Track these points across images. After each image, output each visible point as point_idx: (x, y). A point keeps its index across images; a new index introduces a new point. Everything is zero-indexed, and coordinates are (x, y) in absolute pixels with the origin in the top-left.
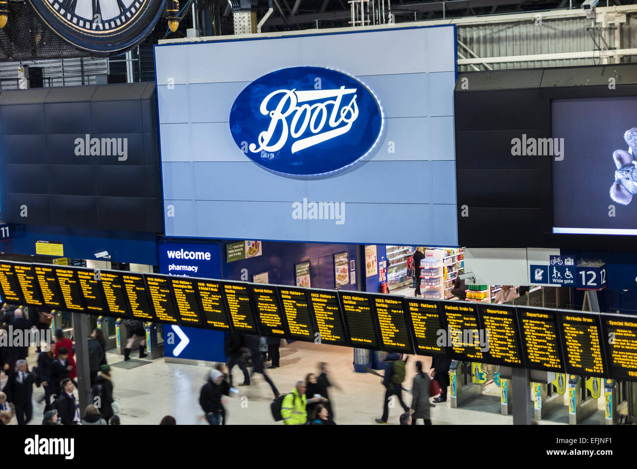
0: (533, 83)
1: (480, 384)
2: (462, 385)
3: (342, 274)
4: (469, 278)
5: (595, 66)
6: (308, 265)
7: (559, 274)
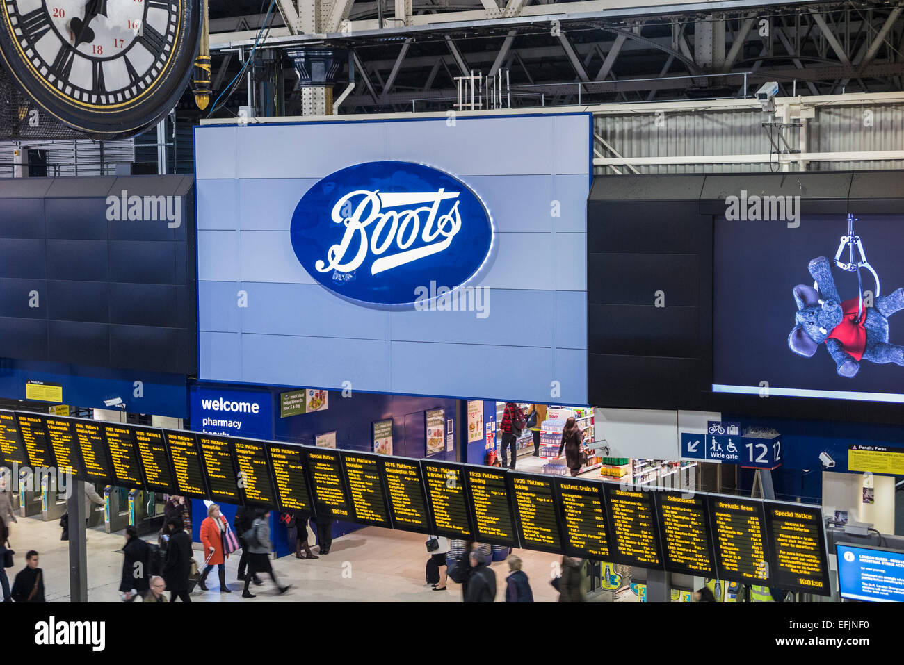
0: (691, 193)
1: (612, 591)
2: (588, 592)
3: (436, 438)
4: (601, 448)
5: (772, 174)
6: (390, 424)
7: (719, 445)
